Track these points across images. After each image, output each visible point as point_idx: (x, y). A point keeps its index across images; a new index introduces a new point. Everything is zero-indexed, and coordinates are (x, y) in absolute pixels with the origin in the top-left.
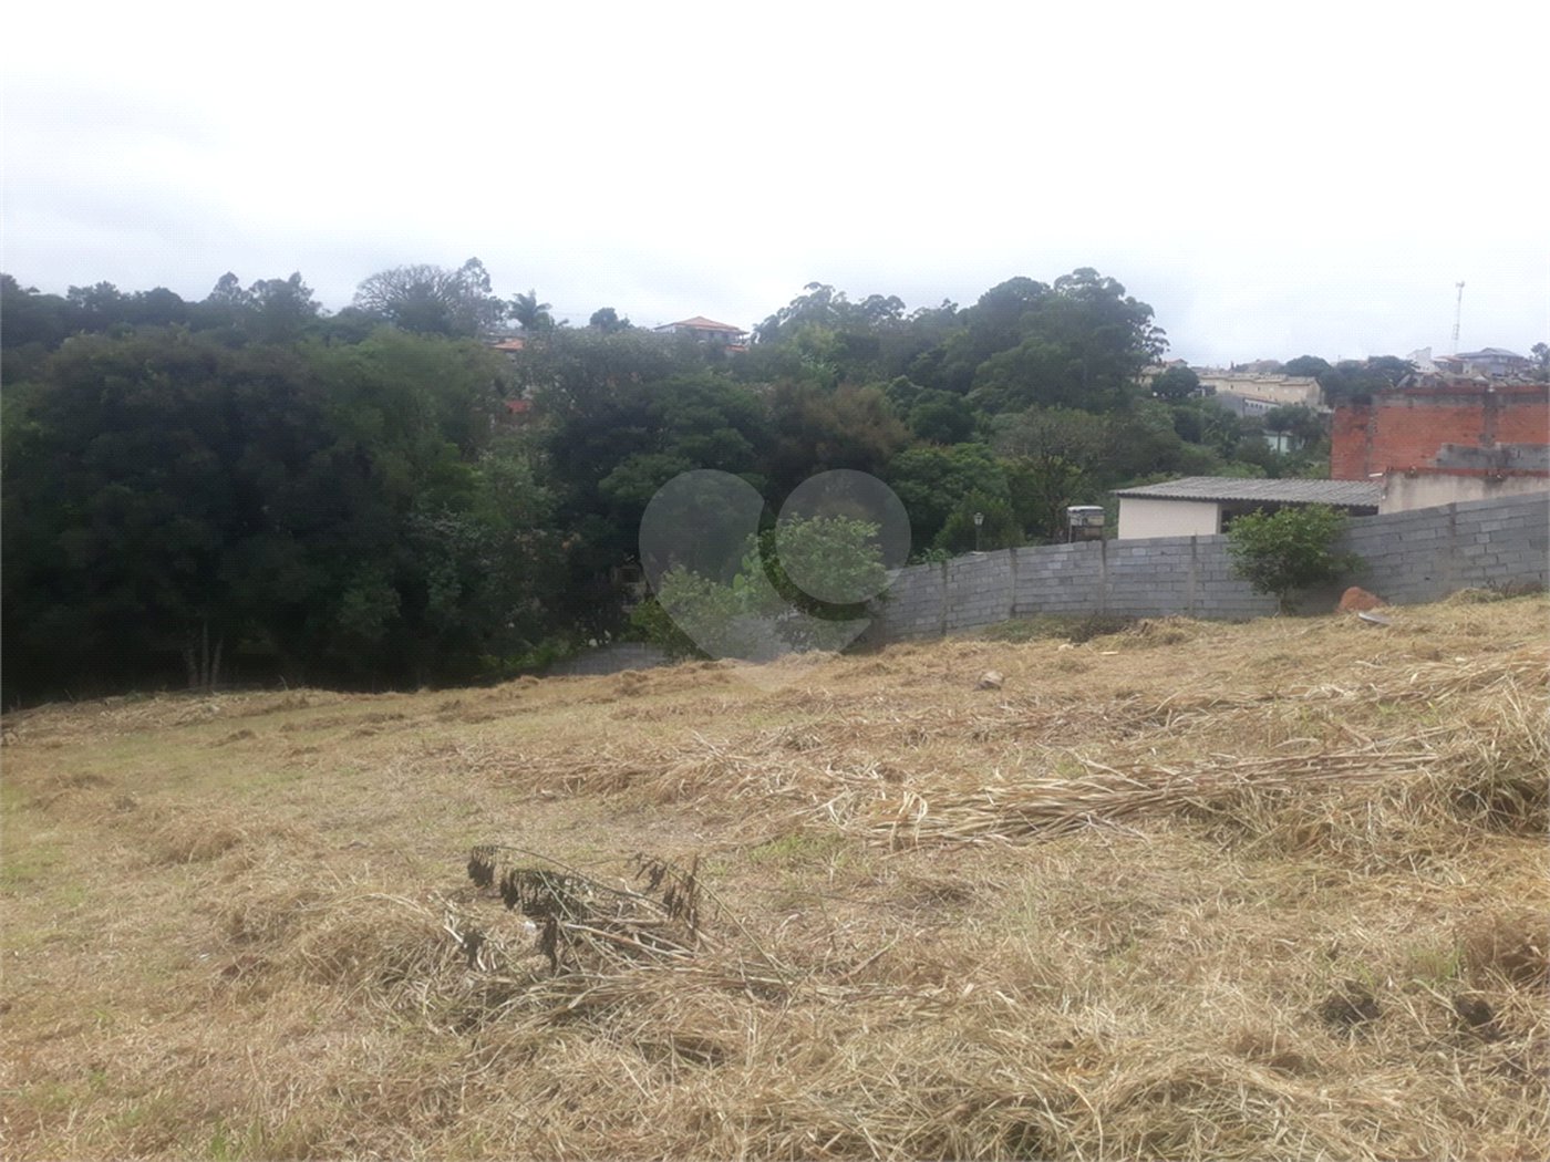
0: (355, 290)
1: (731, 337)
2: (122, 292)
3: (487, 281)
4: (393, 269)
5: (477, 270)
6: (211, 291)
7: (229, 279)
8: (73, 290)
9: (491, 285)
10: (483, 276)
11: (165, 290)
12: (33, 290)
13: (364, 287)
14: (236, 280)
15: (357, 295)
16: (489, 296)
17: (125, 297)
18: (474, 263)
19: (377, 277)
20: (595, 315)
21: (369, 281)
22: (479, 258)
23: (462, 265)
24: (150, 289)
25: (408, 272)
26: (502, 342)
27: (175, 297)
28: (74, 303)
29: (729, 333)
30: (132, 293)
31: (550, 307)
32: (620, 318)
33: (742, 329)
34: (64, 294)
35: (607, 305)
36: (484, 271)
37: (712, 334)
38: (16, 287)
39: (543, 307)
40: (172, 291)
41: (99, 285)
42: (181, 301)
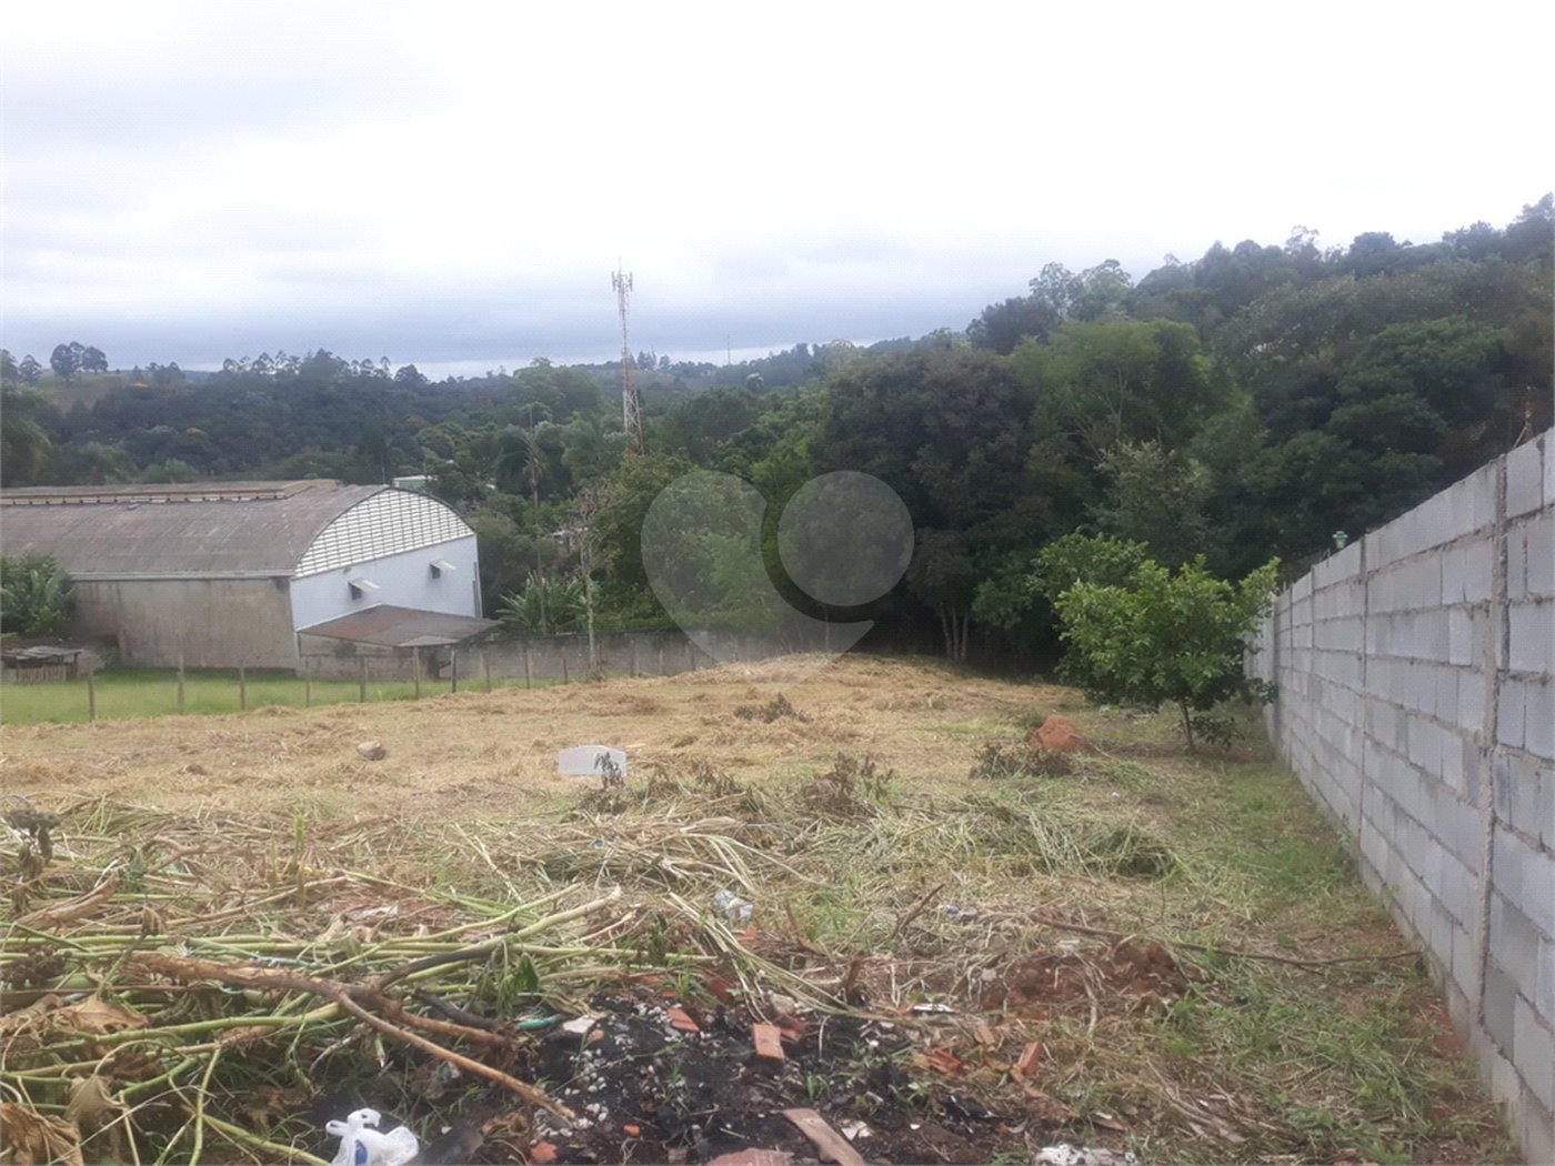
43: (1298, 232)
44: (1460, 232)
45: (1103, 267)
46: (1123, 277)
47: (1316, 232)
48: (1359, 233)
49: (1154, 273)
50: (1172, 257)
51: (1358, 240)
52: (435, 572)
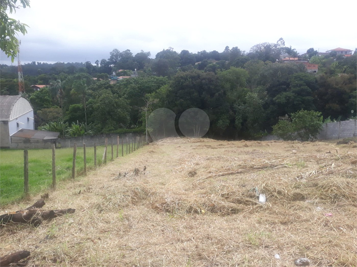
0: (250, 49)
1: (348, 52)
2: (207, 52)
3: (284, 43)
4: (258, 44)
5: (282, 41)
6: (224, 50)
7: (227, 48)
8: (198, 52)
9: (285, 44)
10: (283, 42)
11: (215, 51)
12: (192, 53)
13: (252, 48)
14: (229, 47)
15: (250, 50)
16: (284, 46)
17: (208, 53)
18: (281, 39)
19: (255, 46)
20: (308, 50)
21: (253, 47)
22: (283, 38)
23: (278, 40)
24: (212, 51)
25: (262, 44)
26: (284, 58)
27: (217, 52)
28: (198, 55)
29: (347, 51)
30: (209, 52)
31: (295, 49)
32: (315, 50)
33: (351, 50)
34: (197, 53)
35: (311, 47)
36: (283, 41)
37: (342, 52)
38: (189, 53)
39: (293, 50)
40: (217, 51)
41: (203, 51)
42: (218, 53)
43: (170, 48)
44: (201, 52)
45: (126, 51)
46: (131, 54)
47: (173, 48)
48: (183, 50)
49: (138, 54)
50: (143, 51)
51: (182, 51)
52: (28, 119)
